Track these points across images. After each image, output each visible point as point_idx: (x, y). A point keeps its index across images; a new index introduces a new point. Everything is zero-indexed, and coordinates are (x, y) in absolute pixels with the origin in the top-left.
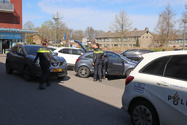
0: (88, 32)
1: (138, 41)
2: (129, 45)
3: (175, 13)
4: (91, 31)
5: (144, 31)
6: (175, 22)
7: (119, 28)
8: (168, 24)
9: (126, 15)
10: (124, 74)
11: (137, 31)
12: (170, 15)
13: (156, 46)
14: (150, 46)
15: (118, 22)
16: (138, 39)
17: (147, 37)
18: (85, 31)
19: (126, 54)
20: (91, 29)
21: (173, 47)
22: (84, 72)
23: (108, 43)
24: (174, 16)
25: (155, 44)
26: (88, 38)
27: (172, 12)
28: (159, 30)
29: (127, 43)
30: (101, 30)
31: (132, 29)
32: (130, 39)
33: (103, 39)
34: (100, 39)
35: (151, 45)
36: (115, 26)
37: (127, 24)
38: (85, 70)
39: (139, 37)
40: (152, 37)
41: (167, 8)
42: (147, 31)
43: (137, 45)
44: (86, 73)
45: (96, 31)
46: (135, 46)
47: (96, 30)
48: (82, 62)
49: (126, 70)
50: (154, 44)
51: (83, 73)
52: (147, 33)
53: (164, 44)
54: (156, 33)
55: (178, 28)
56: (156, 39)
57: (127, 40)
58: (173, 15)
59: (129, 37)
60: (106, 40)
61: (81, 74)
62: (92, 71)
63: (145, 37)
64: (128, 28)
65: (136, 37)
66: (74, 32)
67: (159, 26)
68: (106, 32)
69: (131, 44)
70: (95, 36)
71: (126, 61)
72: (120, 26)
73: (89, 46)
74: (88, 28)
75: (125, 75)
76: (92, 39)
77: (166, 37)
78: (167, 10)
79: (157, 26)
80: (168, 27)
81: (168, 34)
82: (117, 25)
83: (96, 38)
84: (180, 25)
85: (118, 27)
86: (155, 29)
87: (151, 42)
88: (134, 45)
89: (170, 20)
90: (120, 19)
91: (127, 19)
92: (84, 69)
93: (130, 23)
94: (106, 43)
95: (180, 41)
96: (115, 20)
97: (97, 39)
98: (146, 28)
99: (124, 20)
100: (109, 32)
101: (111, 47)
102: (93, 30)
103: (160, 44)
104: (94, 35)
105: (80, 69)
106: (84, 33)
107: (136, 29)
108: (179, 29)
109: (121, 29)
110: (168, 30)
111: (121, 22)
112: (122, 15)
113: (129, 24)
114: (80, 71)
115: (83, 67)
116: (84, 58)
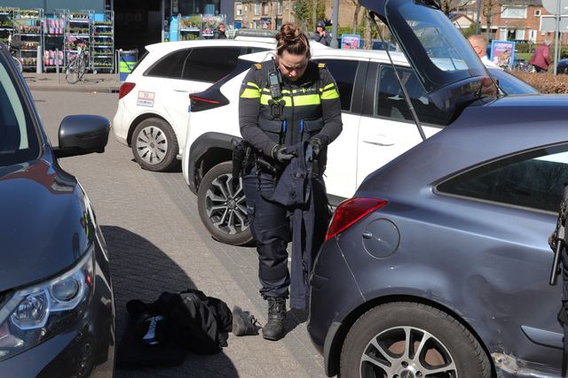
92: (416, 337)
114: (365, 357)
115: (403, 307)
116: (425, 194)
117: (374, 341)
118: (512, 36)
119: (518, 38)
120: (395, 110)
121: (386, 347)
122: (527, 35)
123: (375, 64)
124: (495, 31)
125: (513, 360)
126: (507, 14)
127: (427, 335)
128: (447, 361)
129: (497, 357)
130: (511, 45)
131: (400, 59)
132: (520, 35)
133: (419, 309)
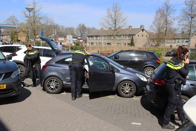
0: (80, 29)
1: (132, 40)
2: (123, 44)
3: (174, 9)
4: (83, 28)
5: (139, 28)
6: (174, 19)
7: (112, 24)
8: (166, 21)
9: (120, 9)
10: (114, 88)
11: (132, 29)
12: (168, 11)
13: (152, 45)
14: (145, 45)
15: (110, 16)
16: (132, 38)
17: (142, 35)
18: (76, 28)
19: (118, 56)
20: (83, 26)
21: (170, 47)
22: (53, 85)
23: (100, 41)
24: (174, 12)
25: (151, 43)
26: (80, 35)
27: (171, 8)
28: (155, 28)
29: (121, 42)
30: (93, 27)
31: (127, 25)
32: (124, 37)
33: (95, 37)
34: (92, 37)
35: (147, 44)
36: (106, 22)
37: (120, 19)
38: (56, 81)
39: (133, 35)
40: (148, 35)
41: (166, 3)
42: (142, 29)
43: (132, 44)
44: (56, 87)
45: (88, 29)
46: (130, 45)
47: (88, 27)
48: (51, 71)
49: (117, 82)
50: (149, 44)
51: (52, 87)
52: (143, 31)
53: (161, 43)
54: (152, 32)
55: (177, 25)
56: (152, 37)
57: (121, 39)
58: (172, 12)
59: (123, 35)
60: (98, 38)
61: (49, 88)
62: (65, 84)
63: (140, 36)
64: (122, 23)
65: (130, 35)
66: (65, 29)
67: (156, 23)
68: (99, 30)
69: (125, 43)
70: (87, 34)
71: (117, 69)
72: (113, 21)
73: (81, 44)
74: (80, 25)
75: (115, 90)
76: (84, 37)
77: (164, 36)
78: (166, 5)
79: (154, 23)
80: (166, 25)
81: (166, 32)
82: (109, 21)
83: (87, 36)
84: (179, 23)
85: (110, 23)
86: (151, 26)
87: (146, 41)
88: (128, 44)
89: (168, 17)
90: (113, 14)
91: (120, 13)
92: (54, 80)
93: (125, 18)
94: (98, 41)
95: (177, 40)
96: (107, 14)
97: (89, 36)
98: (141, 26)
99: (117, 15)
100: (102, 29)
101: (104, 45)
102: (85, 28)
103: (157, 43)
104: (86, 32)
105: (48, 81)
106: (75, 30)
107: (131, 26)
108: (177, 27)
109: (114, 25)
110: (166, 28)
111: (113, 17)
112: (115, 9)
113: (123, 19)
114: (48, 84)
115: (52, 77)
116: (54, 63)
117: (49, 82)
118: (61, 44)
119: (62, 44)
120: (45, 56)
121: (50, 82)
122: (64, 44)
123: (42, 49)
124: (57, 43)
125: (65, 82)
126: (60, 39)
127: (55, 80)
128: (57, 83)
129: (63, 82)
130: (61, 46)
131: (50, 48)
132: (63, 44)
133: (54, 77)
